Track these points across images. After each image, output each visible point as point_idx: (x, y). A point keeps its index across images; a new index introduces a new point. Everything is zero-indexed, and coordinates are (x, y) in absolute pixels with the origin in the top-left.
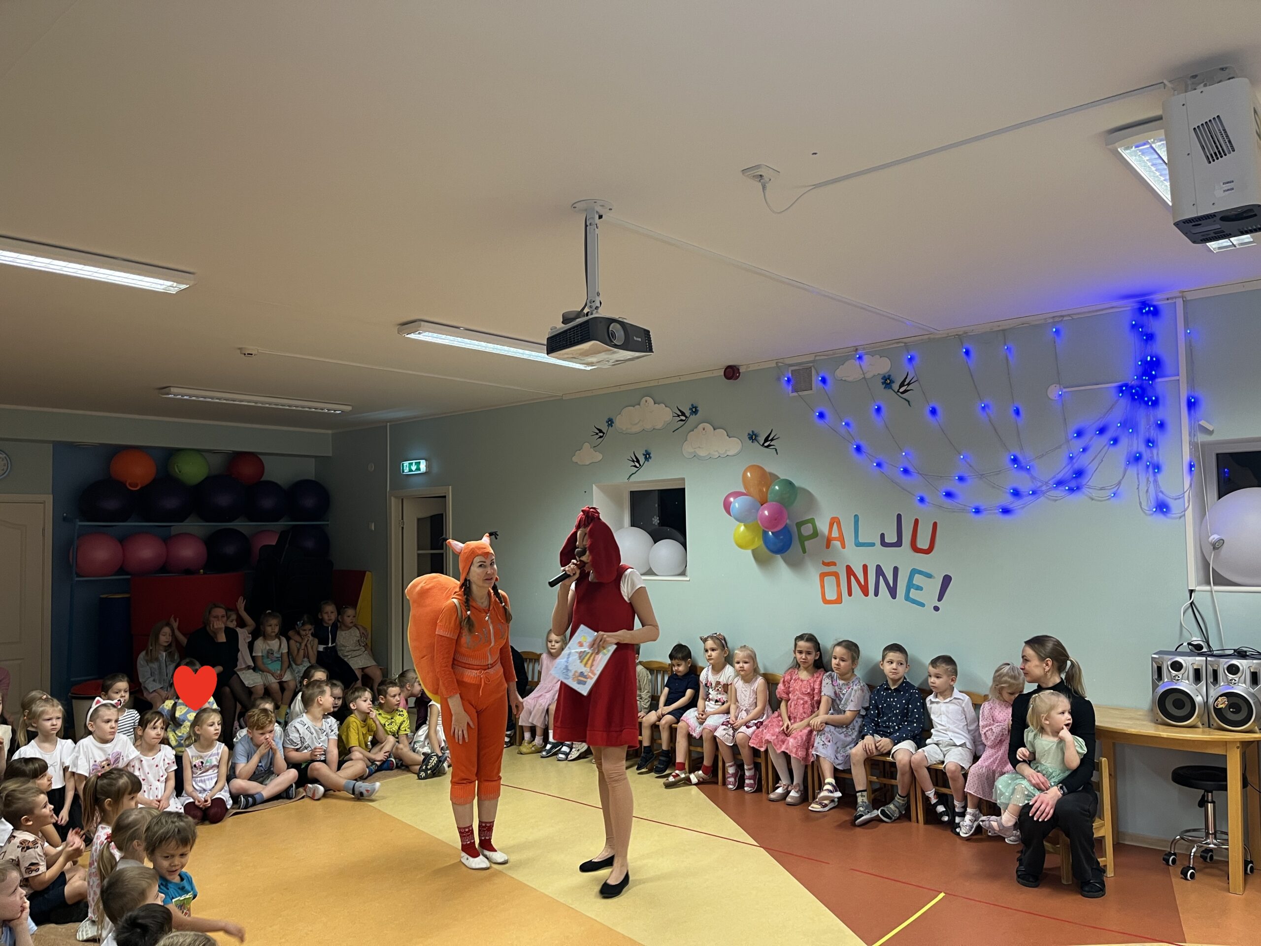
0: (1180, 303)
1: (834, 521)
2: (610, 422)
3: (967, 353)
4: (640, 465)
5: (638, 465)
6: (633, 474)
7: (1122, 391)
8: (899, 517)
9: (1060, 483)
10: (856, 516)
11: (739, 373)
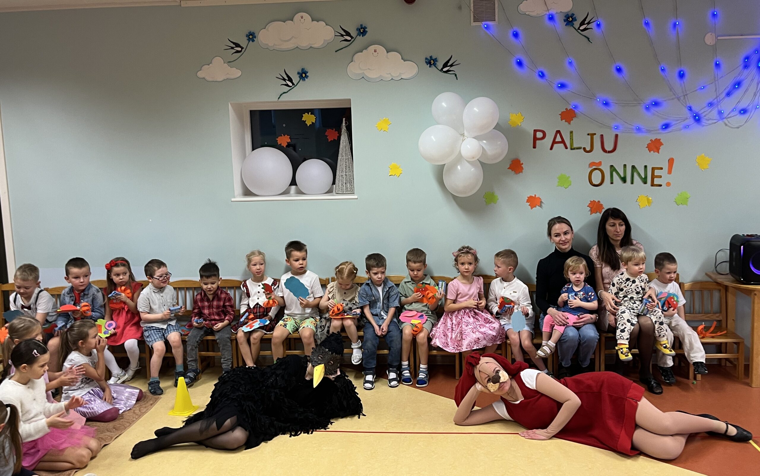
2: (251, 37)
4: (293, 84)
5: (290, 84)
6: (284, 93)
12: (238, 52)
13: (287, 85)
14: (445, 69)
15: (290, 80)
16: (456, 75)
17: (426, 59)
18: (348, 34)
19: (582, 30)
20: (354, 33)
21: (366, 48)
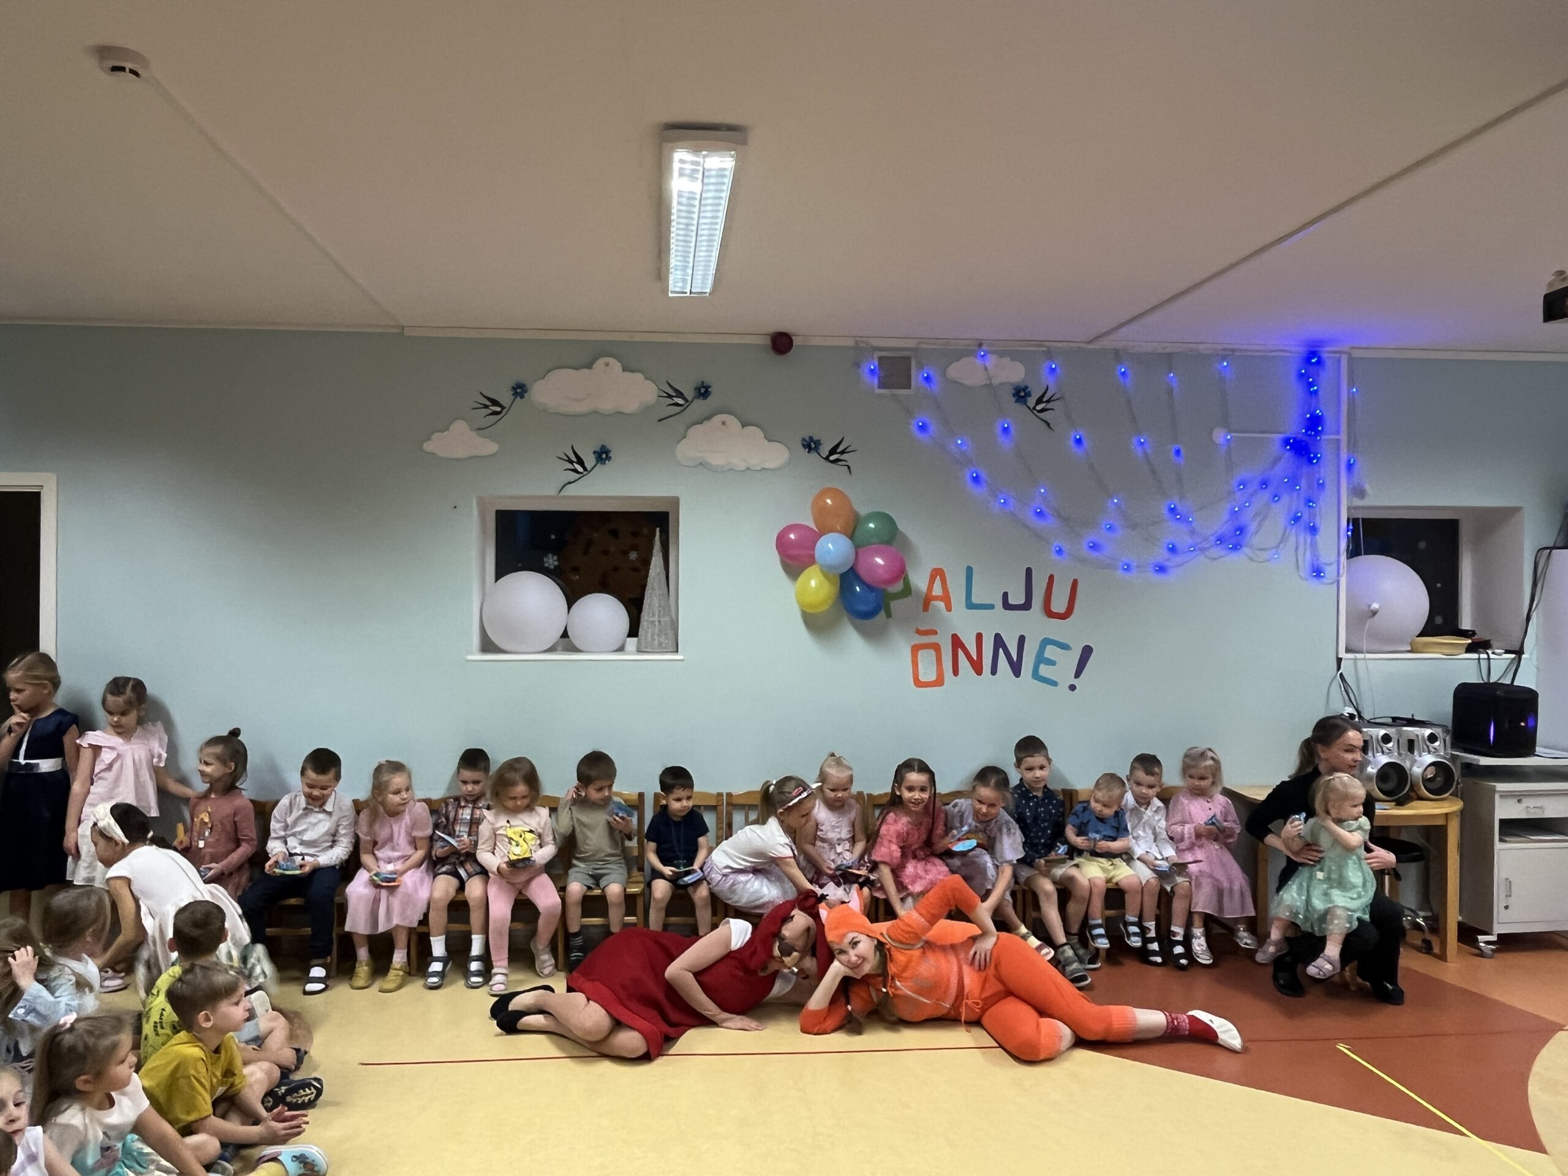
0: (1346, 358)
1: (937, 573)
2: (520, 390)
4: (585, 469)
5: (580, 469)
7: (1289, 444)
8: (1029, 572)
9: (1221, 540)
10: (969, 571)
11: (794, 346)
12: (495, 413)
13: (575, 471)
14: (832, 458)
15: (581, 462)
16: (849, 467)
17: (804, 440)
18: (680, 394)
19: (1039, 411)
20: (689, 394)
21: (708, 419)
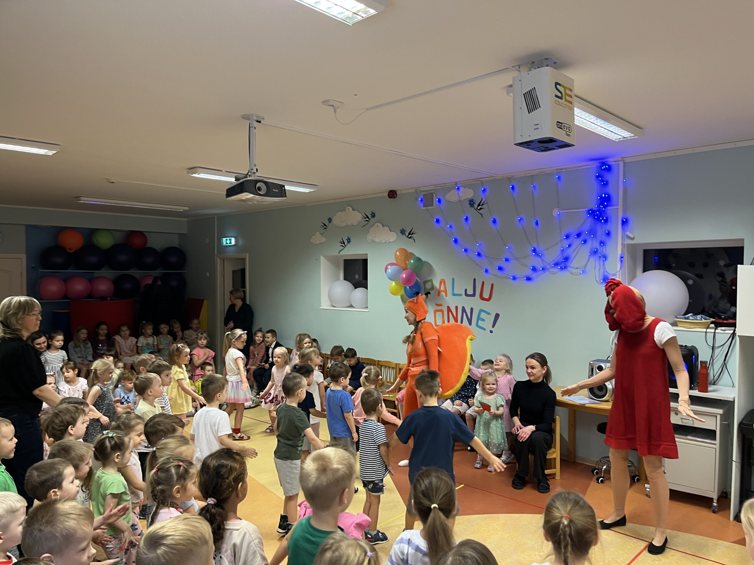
0: (621, 163)
1: (442, 281)
2: (330, 220)
3: (513, 188)
4: (345, 245)
6: (341, 250)
7: (589, 214)
8: (475, 280)
9: (556, 264)
10: (453, 279)
11: (396, 195)
12: (325, 228)
13: (343, 246)
14: (409, 236)
15: (344, 243)
16: (414, 240)
17: (400, 230)
18: (368, 217)
19: (479, 210)
20: (370, 216)
21: (374, 225)
